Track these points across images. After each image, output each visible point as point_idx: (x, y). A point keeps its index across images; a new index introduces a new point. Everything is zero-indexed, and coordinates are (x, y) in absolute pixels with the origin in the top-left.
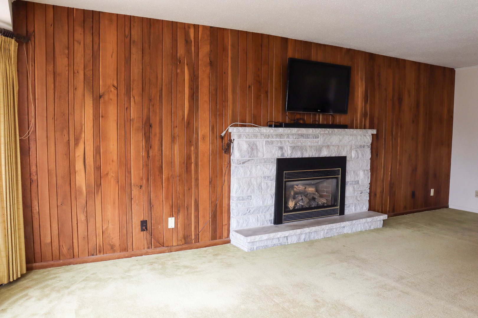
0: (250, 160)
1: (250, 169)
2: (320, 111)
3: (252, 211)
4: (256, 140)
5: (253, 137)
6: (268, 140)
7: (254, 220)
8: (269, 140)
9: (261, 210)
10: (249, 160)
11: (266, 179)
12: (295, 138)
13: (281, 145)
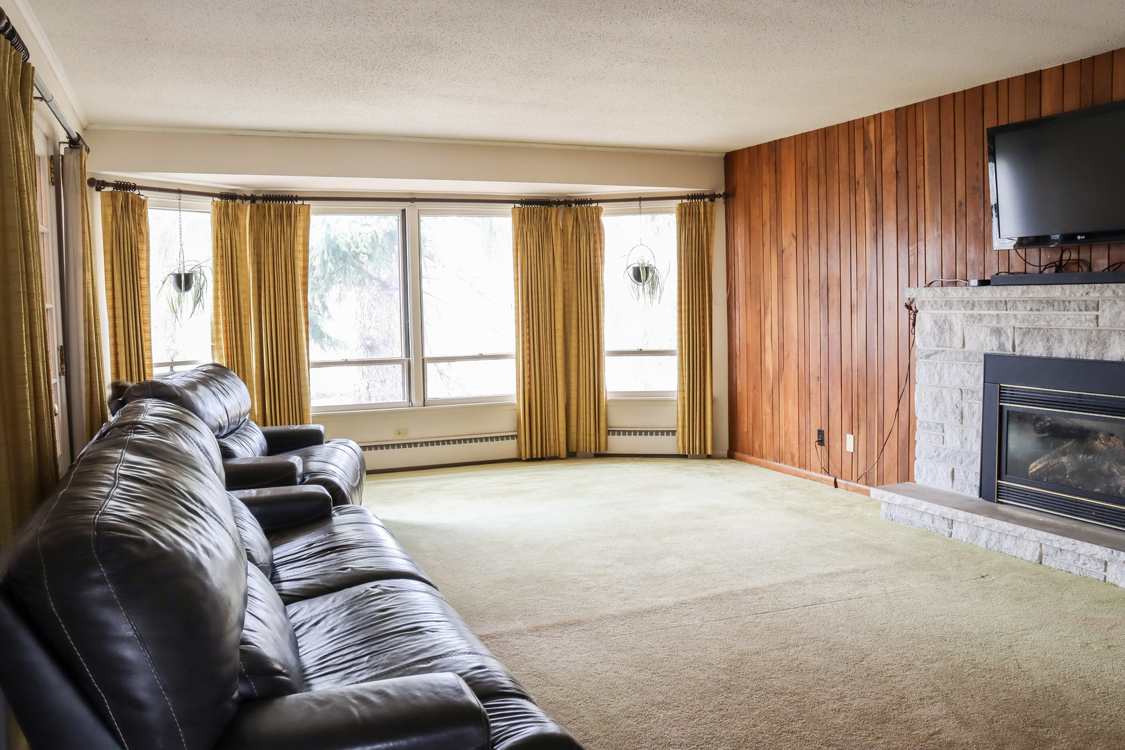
0: (939, 352)
1: (939, 370)
2: (1084, 237)
3: (943, 455)
4: (951, 312)
5: (943, 305)
6: (971, 312)
7: (945, 474)
8: (975, 312)
9: (959, 459)
10: (936, 353)
11: (969, 396)
12: (1031, 310)
13: (998, 326)
